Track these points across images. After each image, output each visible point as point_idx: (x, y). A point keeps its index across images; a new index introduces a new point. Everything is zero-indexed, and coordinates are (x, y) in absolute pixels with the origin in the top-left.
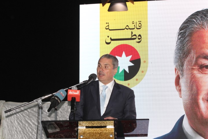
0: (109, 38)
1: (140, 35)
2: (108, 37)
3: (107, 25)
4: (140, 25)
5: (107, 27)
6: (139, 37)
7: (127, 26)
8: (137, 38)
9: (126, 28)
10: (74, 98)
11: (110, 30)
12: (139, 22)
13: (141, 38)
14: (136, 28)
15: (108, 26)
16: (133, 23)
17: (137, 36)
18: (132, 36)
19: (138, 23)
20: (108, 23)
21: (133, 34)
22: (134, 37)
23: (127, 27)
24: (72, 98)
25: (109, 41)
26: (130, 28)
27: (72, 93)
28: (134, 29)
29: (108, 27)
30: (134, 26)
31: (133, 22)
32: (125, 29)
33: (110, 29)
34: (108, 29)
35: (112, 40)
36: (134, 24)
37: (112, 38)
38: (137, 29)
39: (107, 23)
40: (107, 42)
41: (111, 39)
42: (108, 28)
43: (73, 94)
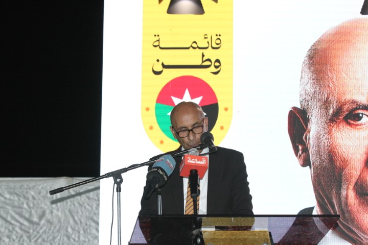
0: (160, 63)
1: (218, 61)
2: (158, 61)
3: (157, 38)
4: (218, 42)
5: (157, 44)
6: (217, 64)
7: (195, 42)
8: (213, 66)
9: (191, 46)
10: (194, 171)
11: (161, 48)
12: (217, 35)
13: (220, 65)
14: (210, 47)
15: (159, 40)
16: (205, 38)
17: (213, 61)
18: (203, 62)
19: (215, 38)
20: (158, 36)
21: (205, 59)
22: (208, 63)
23: (194, 45)
24: (191, 171)
25: (158, 68)
26: (200, 46)
27: (192, 162)
28: (206, 48)
29: (158, 42)
30: (208, 42)
31: (206, 35)
32: (191, 48)
33: (161, 46)
34: (158, 47)
35: (164, 66)
36: (206, 40)
37: (166, 64)
38: (213, 48)
39: (155, 36)
40: (155, 70)
41: (163, 64)
42: (159, 45)
43: (195, 163)
